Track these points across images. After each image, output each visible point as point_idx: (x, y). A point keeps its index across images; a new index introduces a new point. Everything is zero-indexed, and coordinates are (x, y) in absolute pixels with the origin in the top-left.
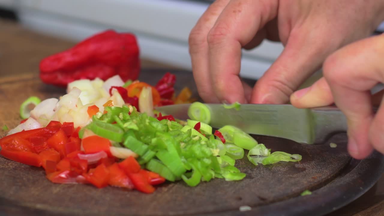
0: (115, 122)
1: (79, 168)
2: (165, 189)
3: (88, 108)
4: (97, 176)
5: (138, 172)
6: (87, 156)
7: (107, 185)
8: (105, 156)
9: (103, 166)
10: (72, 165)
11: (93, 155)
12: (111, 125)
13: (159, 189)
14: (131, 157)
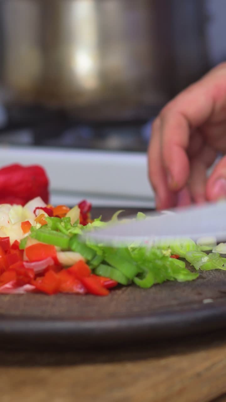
0: (57, 230)
1: (26, 276)
2: (119, 292)
3: (21, 224)
4: (46, 283)
5: (89, 276)
6: (33, 264)
7: (57, 291)
8: (52, 263)
9: (51, 272)
10: (19, 274)
11: (40, 263)
12: (55, 232)
13: (113, 292)
14: (80, 262)
